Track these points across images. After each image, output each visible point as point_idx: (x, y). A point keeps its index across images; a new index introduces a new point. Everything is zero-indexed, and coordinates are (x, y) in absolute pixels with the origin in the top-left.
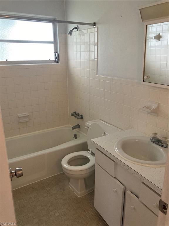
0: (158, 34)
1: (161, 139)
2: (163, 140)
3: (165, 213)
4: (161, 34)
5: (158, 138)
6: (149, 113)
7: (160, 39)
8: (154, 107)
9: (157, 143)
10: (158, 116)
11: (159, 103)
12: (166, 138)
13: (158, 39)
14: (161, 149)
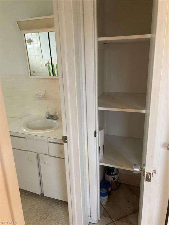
0: (29, 39)
1: (53, 115)
2: (54, 115)
3: (67, 142)
4: (31, 39)
5: (50, 114)
6: (40, 99)
7: (32, 43)
8: (43, 93)
9: (51, 118)
10: (46, 100)
11: (46, 90)
12: (56, 113)
13: (30, 43)
14: (54, 121)
